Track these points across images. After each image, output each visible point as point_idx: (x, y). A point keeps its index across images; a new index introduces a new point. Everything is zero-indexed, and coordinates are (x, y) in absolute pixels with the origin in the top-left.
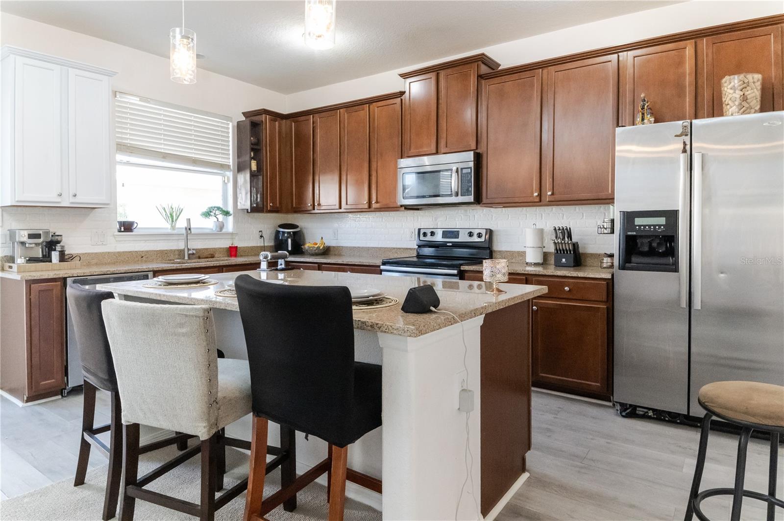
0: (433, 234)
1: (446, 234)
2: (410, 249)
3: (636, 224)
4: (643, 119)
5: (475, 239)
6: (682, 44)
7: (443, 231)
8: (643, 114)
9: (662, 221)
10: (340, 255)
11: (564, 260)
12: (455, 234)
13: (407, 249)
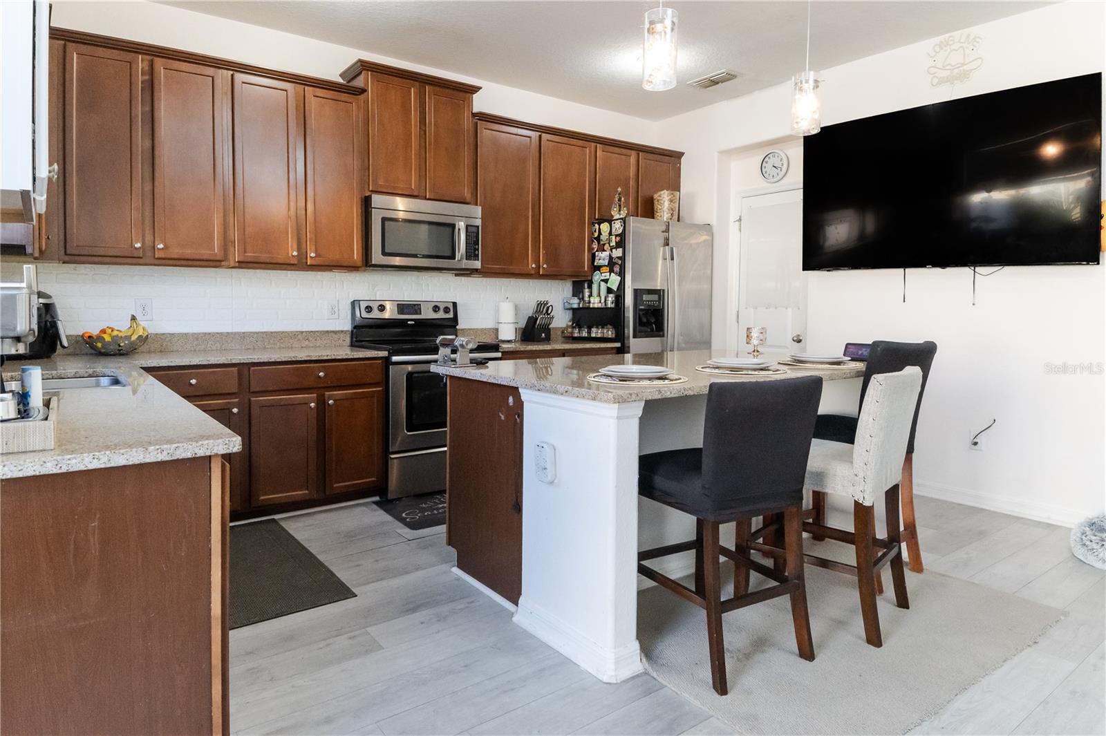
0: (382, 308)
1: (403, 308)
2: (333, 332)
3: (644, 299)
4: (620, 211)
5: (441, 315)
6: (628, 152)
7: (398, 305)
8: (620, 206)
9: (655, 297)
10: (163, 351)
11: (543, 335)
12: (414, 308)
13: (328, 332)
